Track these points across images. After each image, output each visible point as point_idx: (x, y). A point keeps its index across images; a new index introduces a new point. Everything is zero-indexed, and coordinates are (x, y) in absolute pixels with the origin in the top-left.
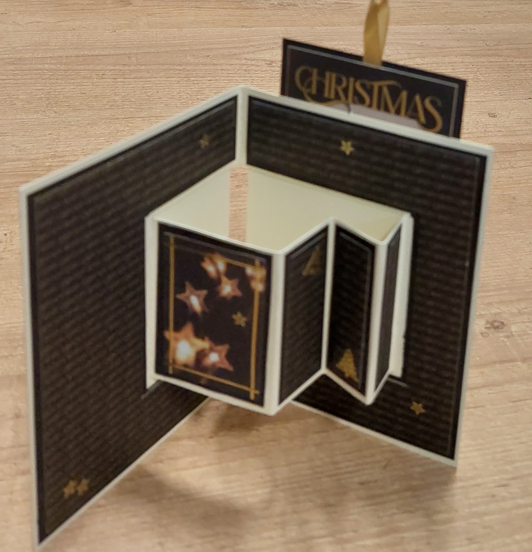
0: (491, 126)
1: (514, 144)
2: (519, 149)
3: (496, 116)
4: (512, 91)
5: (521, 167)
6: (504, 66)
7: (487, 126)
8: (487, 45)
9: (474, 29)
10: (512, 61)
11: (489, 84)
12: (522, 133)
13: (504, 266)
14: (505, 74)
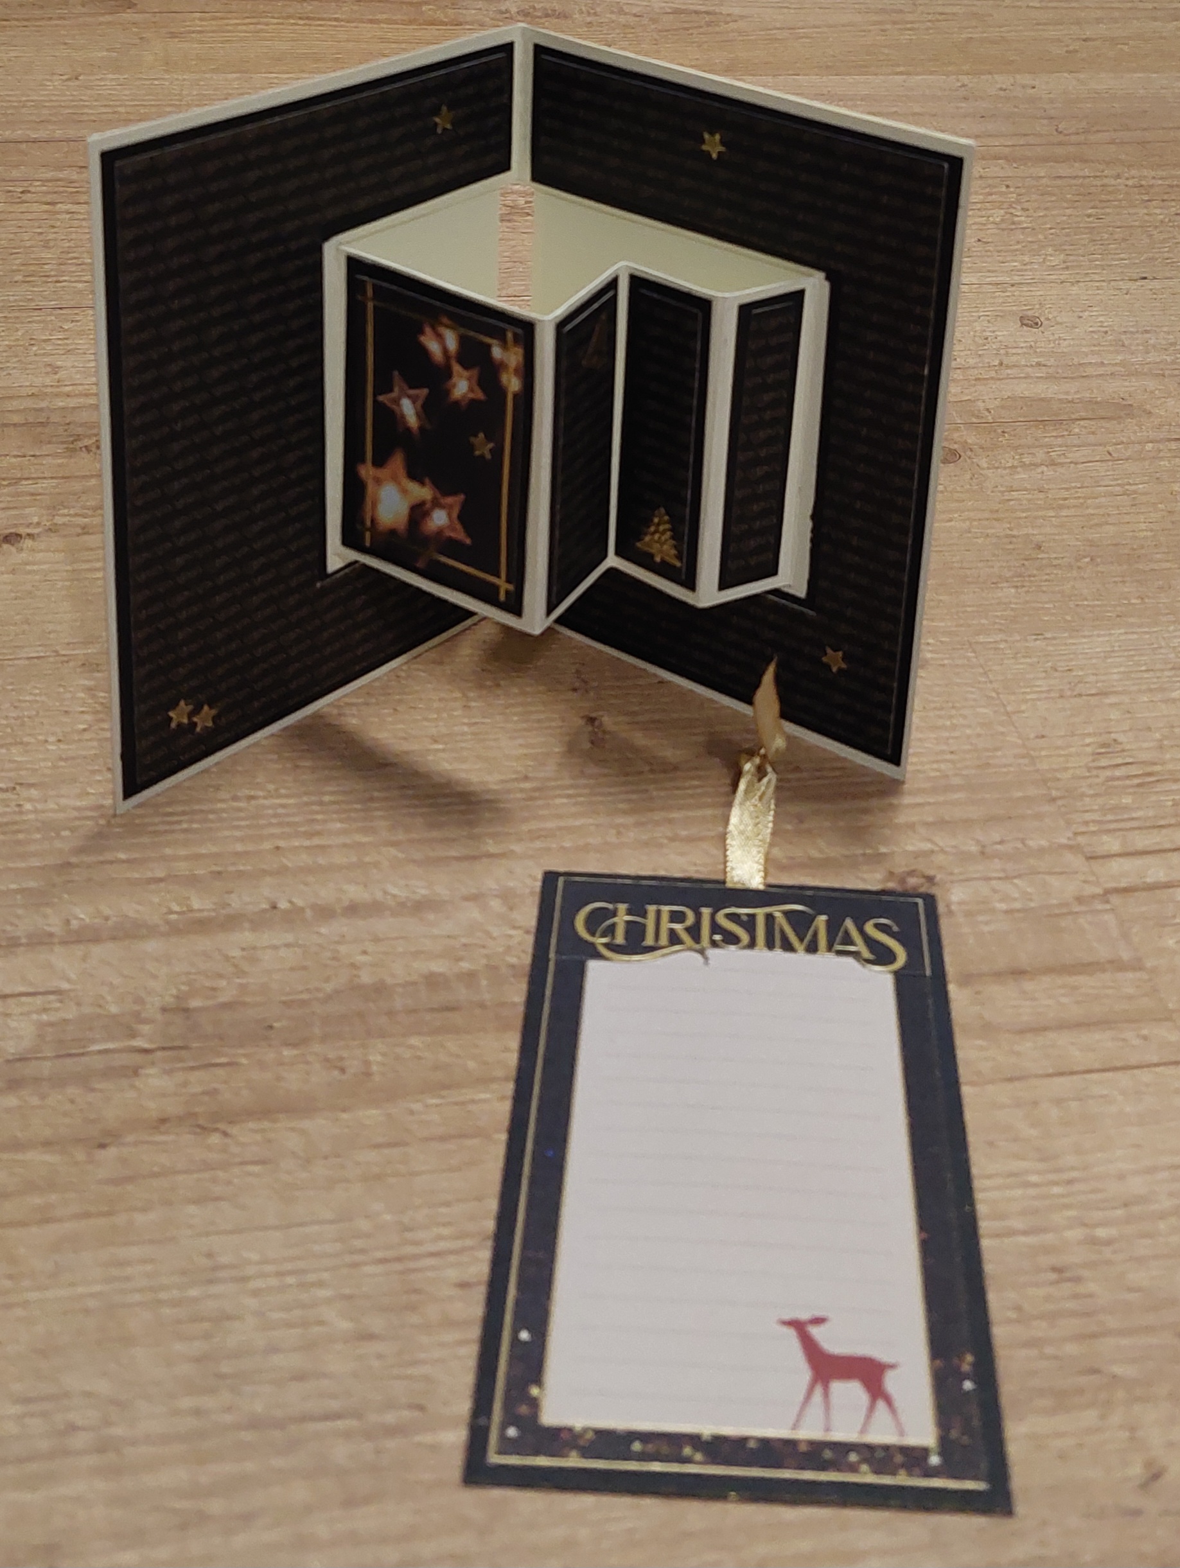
0: (1020, 351)
1: (1072, 402)
2: (1083, 414)
3: (1040, 323)
4: (1099, 256)
5: (1076, 463)
6: (1093, 190)
7: (1008, 350)
8: (1060, 130)
9: (1034, 87)
10: (1118, 176)
11: (1041, 237)
12: (1101, 371)
13: (969, 726)
14: (1090, 211)
